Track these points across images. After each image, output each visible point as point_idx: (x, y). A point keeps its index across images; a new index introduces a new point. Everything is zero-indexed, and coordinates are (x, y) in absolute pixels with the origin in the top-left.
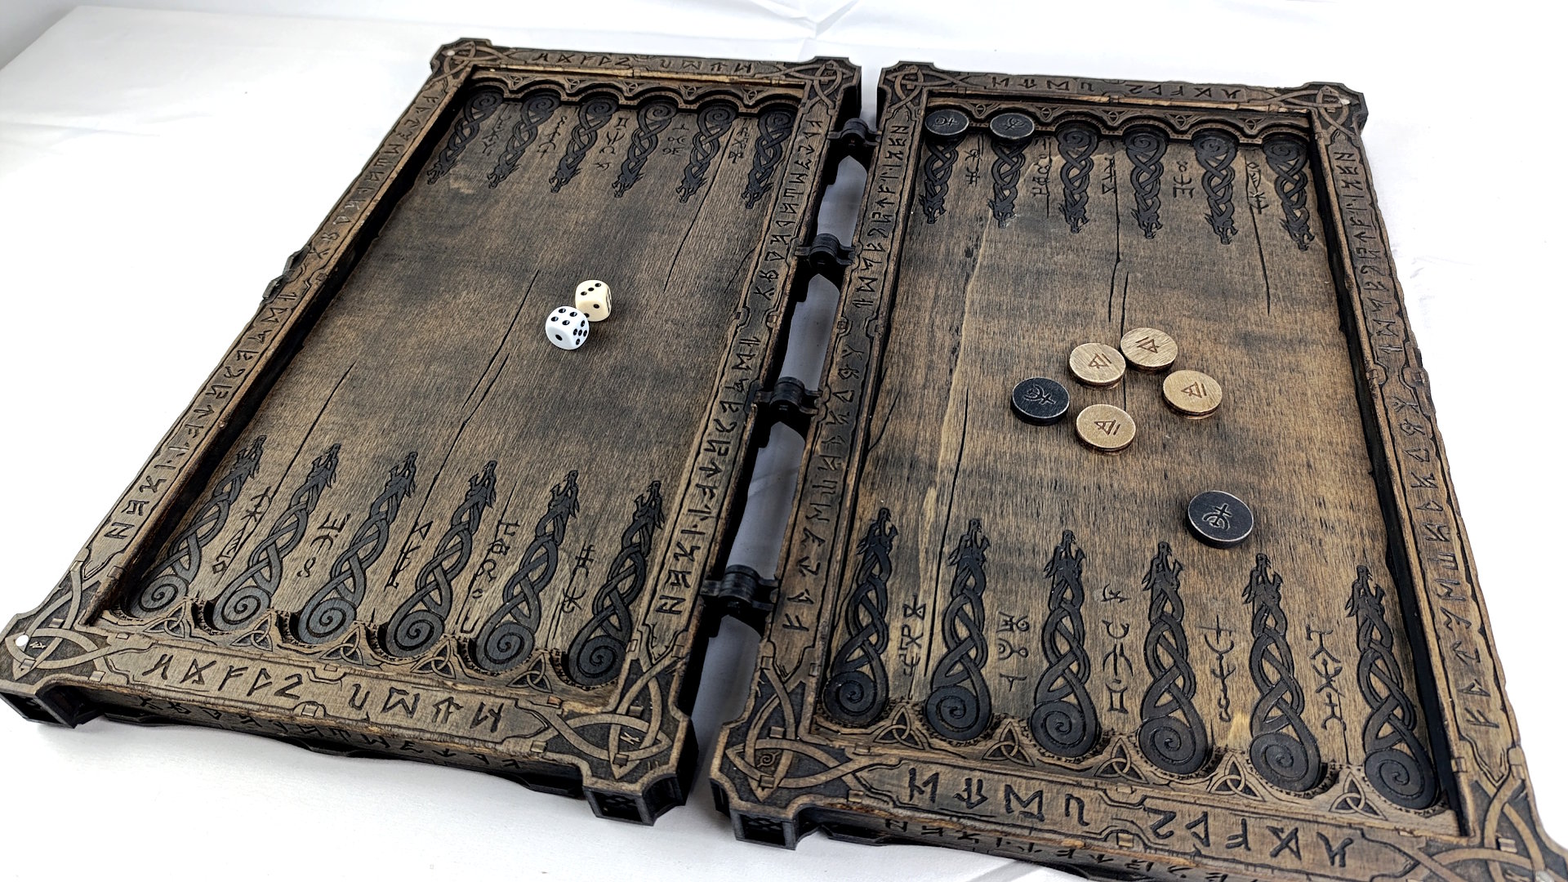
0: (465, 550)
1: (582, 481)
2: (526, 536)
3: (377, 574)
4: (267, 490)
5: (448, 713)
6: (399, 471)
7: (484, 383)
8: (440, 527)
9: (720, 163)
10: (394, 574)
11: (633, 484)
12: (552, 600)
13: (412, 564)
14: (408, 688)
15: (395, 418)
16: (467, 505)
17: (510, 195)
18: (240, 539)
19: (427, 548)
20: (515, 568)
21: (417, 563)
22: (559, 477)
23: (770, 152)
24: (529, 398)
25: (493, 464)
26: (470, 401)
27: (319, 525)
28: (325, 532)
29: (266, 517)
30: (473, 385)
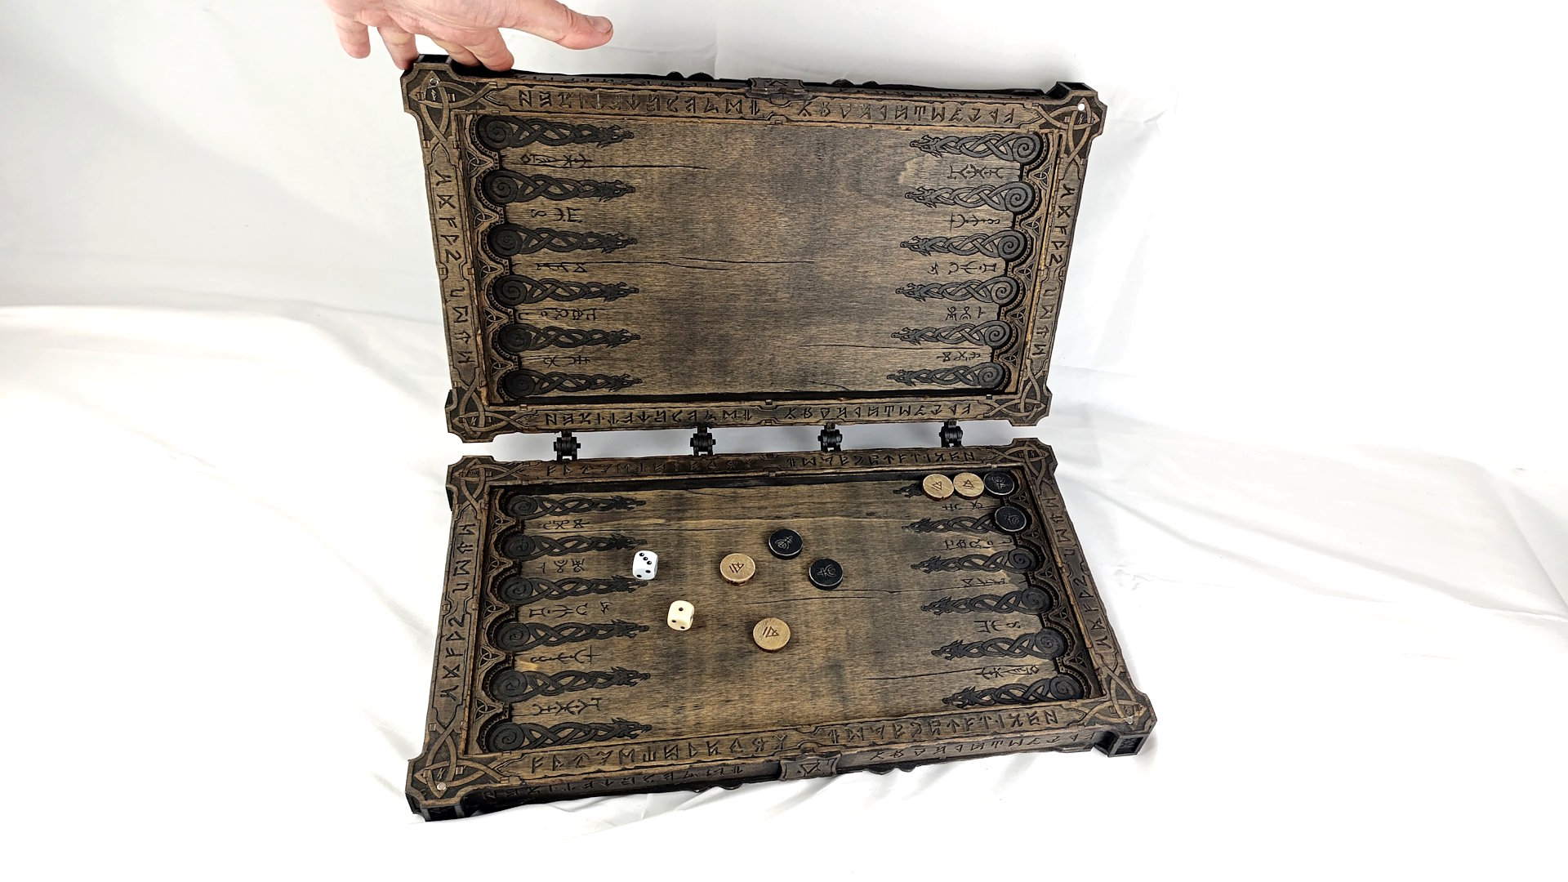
0: (572, 297)
1: (635, 343)
2: (588, 326)
3: (544, 255)
4: (591, 161)
5: (462, 339)
6: (621, 238)
7: (702, 263)
8: (585, 278)
9: (939, 348)
10: (547, 265)
11: (637, 370)
12: (550, 352)
13: (555, 272)
14: (470, 314)
15: (662, 219)
16: (603, 287)
17: (898, 212)
18: (549, 161)
19: (570, 277)
20: (565, 327)
21: (557, 275)
22: (633, 330)
23: (951, 377)
24: (693, 294)
25: (636, 291)
26: (685, 260)
27: (569, 206)
28: (566, 214)
29: (569, 171)
30: (699, 257)
